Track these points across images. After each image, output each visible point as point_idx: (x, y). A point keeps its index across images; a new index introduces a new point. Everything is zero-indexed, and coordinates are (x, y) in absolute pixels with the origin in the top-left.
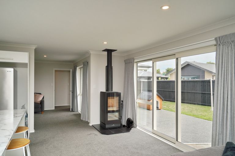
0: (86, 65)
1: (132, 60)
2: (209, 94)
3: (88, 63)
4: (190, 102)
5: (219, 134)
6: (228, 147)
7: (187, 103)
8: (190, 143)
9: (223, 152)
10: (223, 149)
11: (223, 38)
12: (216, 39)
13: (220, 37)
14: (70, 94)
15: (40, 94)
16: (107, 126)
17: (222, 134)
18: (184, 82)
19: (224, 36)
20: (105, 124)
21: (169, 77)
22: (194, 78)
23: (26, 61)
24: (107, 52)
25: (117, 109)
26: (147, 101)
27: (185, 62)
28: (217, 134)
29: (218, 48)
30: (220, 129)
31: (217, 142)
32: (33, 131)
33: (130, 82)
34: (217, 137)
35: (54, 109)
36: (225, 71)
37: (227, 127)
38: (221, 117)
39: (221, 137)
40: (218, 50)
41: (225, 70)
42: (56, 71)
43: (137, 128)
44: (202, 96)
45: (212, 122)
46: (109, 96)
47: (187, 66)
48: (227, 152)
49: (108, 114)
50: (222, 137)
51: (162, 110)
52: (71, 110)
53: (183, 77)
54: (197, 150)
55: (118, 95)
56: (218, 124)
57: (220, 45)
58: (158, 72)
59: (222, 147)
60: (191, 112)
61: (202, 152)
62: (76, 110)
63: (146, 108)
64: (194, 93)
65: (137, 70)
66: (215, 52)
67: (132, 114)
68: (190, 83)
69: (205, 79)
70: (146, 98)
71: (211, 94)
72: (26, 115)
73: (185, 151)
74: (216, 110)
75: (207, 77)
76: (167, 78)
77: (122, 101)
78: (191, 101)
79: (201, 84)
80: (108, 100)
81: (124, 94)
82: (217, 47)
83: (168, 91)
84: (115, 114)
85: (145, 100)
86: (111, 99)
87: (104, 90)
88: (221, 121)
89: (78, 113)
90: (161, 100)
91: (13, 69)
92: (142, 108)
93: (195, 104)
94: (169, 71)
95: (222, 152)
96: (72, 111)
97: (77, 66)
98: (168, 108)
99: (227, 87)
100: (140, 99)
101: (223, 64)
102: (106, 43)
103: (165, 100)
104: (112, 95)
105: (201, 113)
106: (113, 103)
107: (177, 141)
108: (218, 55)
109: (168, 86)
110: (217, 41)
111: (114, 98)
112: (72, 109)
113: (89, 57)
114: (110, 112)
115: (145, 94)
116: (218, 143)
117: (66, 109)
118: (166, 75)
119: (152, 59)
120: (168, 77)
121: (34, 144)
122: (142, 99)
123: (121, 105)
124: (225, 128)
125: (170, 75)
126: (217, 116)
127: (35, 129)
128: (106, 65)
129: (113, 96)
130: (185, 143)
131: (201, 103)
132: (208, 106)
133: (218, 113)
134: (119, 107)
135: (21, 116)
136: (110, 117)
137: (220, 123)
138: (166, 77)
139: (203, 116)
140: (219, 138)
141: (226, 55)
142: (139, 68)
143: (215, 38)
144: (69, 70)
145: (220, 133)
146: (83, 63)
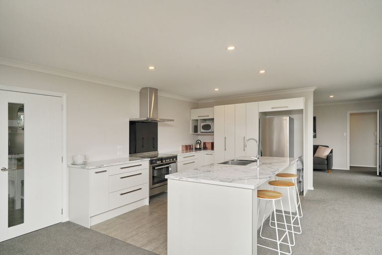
15: (327, 147)
23: (301, 107)
32: (312, 188)
35: (348, 169)
91: (288, 117)
112: (379, 172)
144: (374, 111)
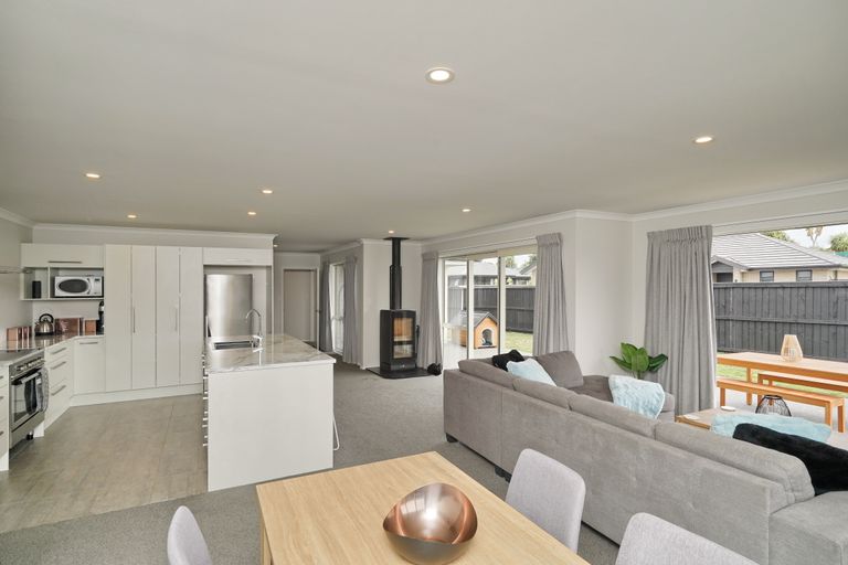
1: (435, 254)
3: (356, 258)
16: (393, 367)
20: (390, 365)
24: (391, 242)
25: (409, 340)
46: (396, 318)
49: (395, 347)
55: (411, 315)
65: (444, 273)
77: (418, 327)
80: (395, 322)
81: (421, 314)
84: (406, 348)
86: (400, 321)
87: (387, 307)
97: (330, 263)
102: (393, 232)
104: (400, 315)
106: (402, 329)
111: (403, 321)
114: (397, 343)
123: (415, 332)
128: (391, 264)
129: (403, 317)
134: (413, 337)
136: (398, 352)
144: (313, 268)
146: (344, 258)
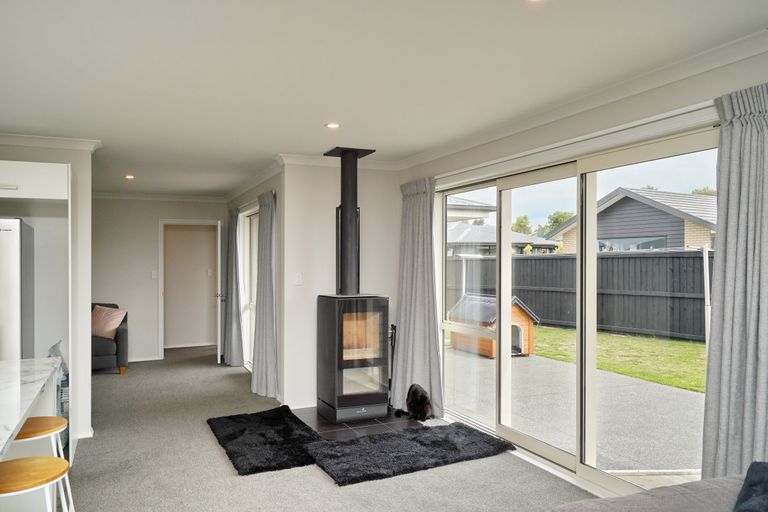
0: (269, 203)
1: (427, 182)
2: (697, 299)
3: (275, 196)
4: (631, 328)
5: (728, 434)
6: (756, 479)
7: (619, 332)
8: (629, 468)
9: (736, 499)
10: (738, 489)
11: (745, 98)
12: (718, 104)
13: (734, 96)
14: (216, 307)
15: (115, 307)
16: (342, 414)
17: (738, 436)
18: (613, 258)
19: (749, 91)
20: (334, 408)
21: (560, 244)
22: (646, 245)
23: (62, 192)
24: (340, 158)
25: (377, 356)
26: (478, 325)
27: (616, 191)
28: (722, 436)
29: (726, 134)
30: (732, 418)
31: (721, 466)
32: (88, 433)
33: (420, 260)
34: (722, 447)
35: (161, 356)
36: (751, 217)
37: (755, 413)
38: (735, 376)
39: (734, 447)
40: (726, 141)
41: (751, 210)
42: (167, 227)
43: (444, 419)
44: (672, 309)
45: (704, 395)
46: (350, 311)
47: (622, 204)
48: (751, 496)
49: (345, 371)
50: (737, 448)
51: (533, 357)
52: (219, 362)
53: (608, 243)
54: (646, 493)
55: (381, 305)
56: (724, 402)
57: (731, 122)
58: (521, 227)
59: (734, 480)
60: (636, 363)
61: (663, 497)
62: (235, 361)
63: (476, 351)
64: (647, 296)
65: (445, 220)
66: (717, 150)
67: (428, 373)
68: (632, 261)
69: (686, 249)
70: (477, 316)
71: (703, 299)
72: (65, 378)
73: (602, 494)
74: (718, 354)
75: (693, 242)
76: (552, 248)
77: (394, 328)
78: (634, 325)
79: (670, 266)
80: (345, 323)
81: (399, 303)
82: (721, 132)
83: (557, 292)
84: (370, 374)
85: (471, 321)
86: (355, 322)
87: (330, 290)
88: (734, 390)
89: (244, 371)
90: (532, 324)
91: (18, 221)
92: (460, 350)
93: (647, 335)
94: (558, 223)
95: (734, 498)
96: (224, 363)
97: (238, 211)
98: (555, 352)
99: (756, 272)
100: (456, 319)
101: (744, 190)
102: (336, 126)
103: (543, 324)
104: (360, 306)
105: (670, 365)
106: (361, 336)
107: (581, 462)
108: (725, 159)
109: (554, 273)
110: (723, 111)
111: (365, 318)
112: (222, 356)
113: (280, 177)
114: (351, 364)
115: (474, 302)
116: (726, 469)
117: (204, 358)
118: (548, 237)
119: (495, 180)
120: (556, 243)
121: (91, 478)
122: (463, 321)
123: (388, 339)
124: (748, 414)
125: (564, 235)
126: (720, 373)
127: (93, 425)
128: (339, 204)
129: (364, 310)
130: (609, 471)
131: (668, 333)
132: (695, 341)
133: (726, 362)
134: (384, 349)
135: (39, 380)
136: (353, 382)
137: (733, 399)
138: (549, 242)
139: (676, 376)
140: (727, 451)
141: (754, 157)
142: (450, 214)
143: (716, 100)
144: (211, 222)
145: (731, 432)
146: (259, 197)
